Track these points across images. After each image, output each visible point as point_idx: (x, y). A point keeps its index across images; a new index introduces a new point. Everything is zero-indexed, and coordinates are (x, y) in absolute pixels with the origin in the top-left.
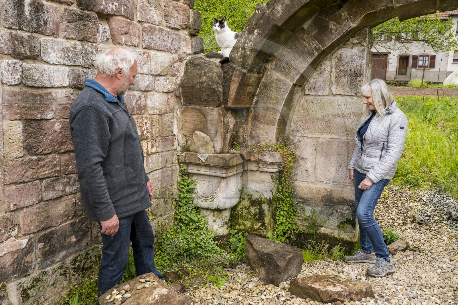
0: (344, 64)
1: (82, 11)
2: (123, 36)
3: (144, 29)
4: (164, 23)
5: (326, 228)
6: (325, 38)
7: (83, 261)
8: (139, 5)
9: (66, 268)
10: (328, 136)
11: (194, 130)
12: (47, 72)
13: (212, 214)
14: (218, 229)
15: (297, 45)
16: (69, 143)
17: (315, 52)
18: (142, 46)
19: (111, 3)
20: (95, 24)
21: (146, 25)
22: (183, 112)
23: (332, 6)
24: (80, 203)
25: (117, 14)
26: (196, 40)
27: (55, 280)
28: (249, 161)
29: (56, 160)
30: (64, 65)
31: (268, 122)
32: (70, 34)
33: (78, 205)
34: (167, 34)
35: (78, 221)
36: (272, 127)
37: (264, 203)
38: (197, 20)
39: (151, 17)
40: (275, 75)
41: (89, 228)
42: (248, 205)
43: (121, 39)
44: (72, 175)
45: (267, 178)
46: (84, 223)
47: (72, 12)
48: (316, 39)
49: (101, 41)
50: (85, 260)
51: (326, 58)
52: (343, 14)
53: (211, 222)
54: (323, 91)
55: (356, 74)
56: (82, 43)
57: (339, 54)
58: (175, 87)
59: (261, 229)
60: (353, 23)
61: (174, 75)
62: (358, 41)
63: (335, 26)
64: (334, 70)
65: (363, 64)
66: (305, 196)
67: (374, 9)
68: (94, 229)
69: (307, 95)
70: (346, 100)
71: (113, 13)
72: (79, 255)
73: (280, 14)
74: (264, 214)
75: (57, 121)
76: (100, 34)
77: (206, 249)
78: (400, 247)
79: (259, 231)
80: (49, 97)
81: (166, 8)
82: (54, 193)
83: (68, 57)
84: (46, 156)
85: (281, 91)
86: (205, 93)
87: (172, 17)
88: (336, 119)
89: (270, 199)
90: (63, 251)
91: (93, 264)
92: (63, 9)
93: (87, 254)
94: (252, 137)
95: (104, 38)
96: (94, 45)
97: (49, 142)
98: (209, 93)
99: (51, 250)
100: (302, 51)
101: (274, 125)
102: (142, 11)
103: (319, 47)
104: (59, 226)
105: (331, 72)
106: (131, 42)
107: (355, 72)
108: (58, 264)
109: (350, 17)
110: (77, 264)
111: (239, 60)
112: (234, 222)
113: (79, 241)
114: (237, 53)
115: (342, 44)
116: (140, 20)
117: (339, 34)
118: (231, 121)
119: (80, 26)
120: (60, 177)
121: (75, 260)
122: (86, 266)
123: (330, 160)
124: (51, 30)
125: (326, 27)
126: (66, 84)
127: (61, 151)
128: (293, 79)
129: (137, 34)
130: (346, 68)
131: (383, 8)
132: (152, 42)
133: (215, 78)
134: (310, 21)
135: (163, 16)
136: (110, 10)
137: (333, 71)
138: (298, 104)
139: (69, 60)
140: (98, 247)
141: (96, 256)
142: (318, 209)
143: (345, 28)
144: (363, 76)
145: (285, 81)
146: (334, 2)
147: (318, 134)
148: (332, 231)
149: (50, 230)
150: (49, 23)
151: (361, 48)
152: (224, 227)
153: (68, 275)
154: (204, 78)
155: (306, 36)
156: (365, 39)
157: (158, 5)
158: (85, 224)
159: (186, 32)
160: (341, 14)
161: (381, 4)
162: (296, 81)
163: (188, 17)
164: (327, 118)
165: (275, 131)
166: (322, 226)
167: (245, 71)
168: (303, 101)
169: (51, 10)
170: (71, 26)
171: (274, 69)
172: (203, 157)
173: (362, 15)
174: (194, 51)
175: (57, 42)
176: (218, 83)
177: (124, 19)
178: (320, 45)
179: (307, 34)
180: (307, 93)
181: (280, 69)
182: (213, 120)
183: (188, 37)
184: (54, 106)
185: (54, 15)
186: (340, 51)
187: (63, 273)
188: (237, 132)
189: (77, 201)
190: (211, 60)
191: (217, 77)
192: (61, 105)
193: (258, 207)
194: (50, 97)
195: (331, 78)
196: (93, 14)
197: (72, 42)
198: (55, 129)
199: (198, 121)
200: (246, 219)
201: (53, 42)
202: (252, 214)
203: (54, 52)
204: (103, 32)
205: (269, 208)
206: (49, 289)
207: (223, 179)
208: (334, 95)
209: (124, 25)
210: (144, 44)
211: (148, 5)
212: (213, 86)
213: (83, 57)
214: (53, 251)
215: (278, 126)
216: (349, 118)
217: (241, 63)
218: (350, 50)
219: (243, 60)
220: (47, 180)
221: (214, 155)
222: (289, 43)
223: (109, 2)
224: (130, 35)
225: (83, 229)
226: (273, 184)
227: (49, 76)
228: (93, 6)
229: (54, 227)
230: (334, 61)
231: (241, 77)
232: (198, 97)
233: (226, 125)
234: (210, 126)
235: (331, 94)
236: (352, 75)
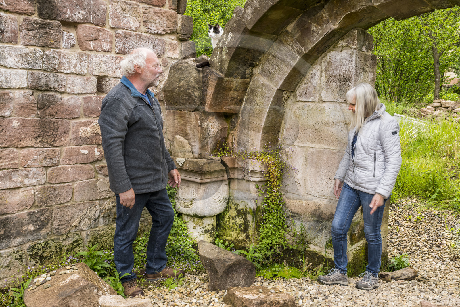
0: (333, 68)
1: (44, 20)
2: (92, 42)
3: (117, 35)
4: (143, 28)
5: (316, 245)
6: (307, 40)
7: (41, 250)
8: (110, 13)
9: (22, 253)
10: (318, 146)
11: (176, 134)
12: (4, 75)
13: (192, 220)
14: (198, 236)
15: (282, 49)
16: (28, 139)
17: (297, 55)
18: (115, 51)
19: (77, 12)
20: (58, 32)
21: (120, 31)
22: (167, 116)
23: (315, 7)
24: (39, 195)
25: (86, 21)
26: (186, 45)
27: (10, 263)
28: (234, 168)
29: (14, 154)
30: (22, 68)
31: (254, 129)
32: (29, 41)
33: (38, 197)
34: (146, 39)
35: (36, 211)
36: (257, 134)
37: (249, 213)
38: (186, 24)
39: (126, 23)
40: (261, 79)
41: (49, 220)
42: (234, 215)
43: (90, 45)
44: (31, 169)
45: (252, 187)
46: (43, 214)
47: (32, 21)
48: (299, 42)
49: (65, 47)
50: (44, 249)
51: (316, 62)
52: (324, 15)
53: (192, 229)
54: (313, 97)
55: (345, 78)
56: (43, 49)
57: (328, 58)
58: (158, 91)
59: (245, 241)
60: (334, 25)
62: (346, 44)
63: (317, 28)
64: (323, 74)
65: (351, 68)
66: (295, 210)
67: (353, 9)
68: (55, 221)
69: (298, 101)
70: (336, 107)
71: (79, 21)
72: (38, 244)
73: (250, 17)
74: (248, 225)
75: (15, 119)
76: (64, 41)
77: (183, 256)
78: (404, 275)
79: (244, 243)
80: (5, 97)
81: (145, 15)
82: (11, 183)
83: (27, 61)
84: (3, 149)
85: (266, 97)
86: (183, 97)
87: (152, 23)
88: (325, 128)
89: (254, 209)
90: (19, 237)
91: (52, 254)
92: (23, 19)
93: (47, 243)
94: (239, 144)
95: (68, 44)
96: (57, 50)
97: (6, 137)
98: (187, 98)
99: (7, 235)
100: (286, 55)
101: (259, 132)
102: (115, 18)
103: (302, 51)
104: (15, 214)
105: (321, 77)
106: (101, 48)
107: (344, 77)
108: (15, 249)
109: (331, 18)
110: (35, 251)
111: (218, 65)
112: (222, 231)
113: (37, 230)
114: (216, 57)
115: (332, 47)
116: (112, 26)
117: (320, 36)
118: (214, 126)
119: (40, 34)
120: (18, 170)
121: (33, 248)
122: (45, 255)
123: (319, 172)
124: (8, 37)
126: (26, 85)
127: (20, 146)
128: (277, 84)
129: (108, 40)
130: (336, 72)
131: (362, 7)
132: (127, 47)
133: (192, 82)
134: (294, 23)
135: (142, 22)
136: (76, 19)
137: (323, 76)
138: (290, 111)
139: (28, 64)
140: (59, 239)
141: (56, 247)
142: (307, 225)
143: (325, 30)
144: (351, 81)
145: (270, 86)
146: (317, 3)
147: (309, 143)
148: (321, 249)
149: (5, 216)
150: (7, 32)
151: (349, 51)
152: (206, 235)
153: (24, 260)
154: (183, 82)
155: (289, 39)
156: (354, 41)
157: (135, 12)
158: (45, 215)
159: (173, 37)
160: (323, 15)
161: (360, 4)
162: (279, 86)
163: (175, 23)
164: (317, 126)
165: (260, 138)
166: (312, 244)
167: (222, 75)
168: (295, 108)
169: (9, 21)
170: (31, 34)
171: (260, 74)
172: (180, 161)
173: (342, 16)
174: (183, 56)
175: (15, 48)
176: (194, 87)
177: (93, 26)
178: (303, 49)
179: (291, 37)
180: (298, 99)
181: (266, 74)
182: (191, 124)
183: (175, 42)
184: (12, 106)
185: (12, 25)
186: (329, 55)
187: (19, 257)
188: (226, 138)
189: (36, 193)
191: (193, 82)
192: (19, 104)
193: (244, 217)
194: (7, 97)
195: (321, 83)
196: (57, 23)
197: (32, 49)
198: (13, 126)
199: (179, 126)
200: (232, 229)
201: (10, 49)
202: (238, 225)
203: (12, 57)
204: (68, 39)
205: (253, 219)
206: (3, 270)
207: (200, 186)
208: (324, 102)
209: (92, 32)
210: (117, 49)
211: (122, 12)
212: (189, 90)
213: (43, 61)
214: (9, 236)
215: (263, 132)
216: (338, 127)
217: (219, 68)
218: (339, 53)
219: (221, 64)
220: (3, 171)
221: (193, 160)
222: (275, 47)
223: (75, 11)
224: (100, 41)
225: (42, 219)
226: (258, 194)
227: (6, 78)
228: (56, 16)
229: (9, 214)
230: (324, 65)
231: (216, 82)
232: (178, 101)
233: (204, 130)
234: (189, 131)
235: (321, 101)
236: (341, 81)
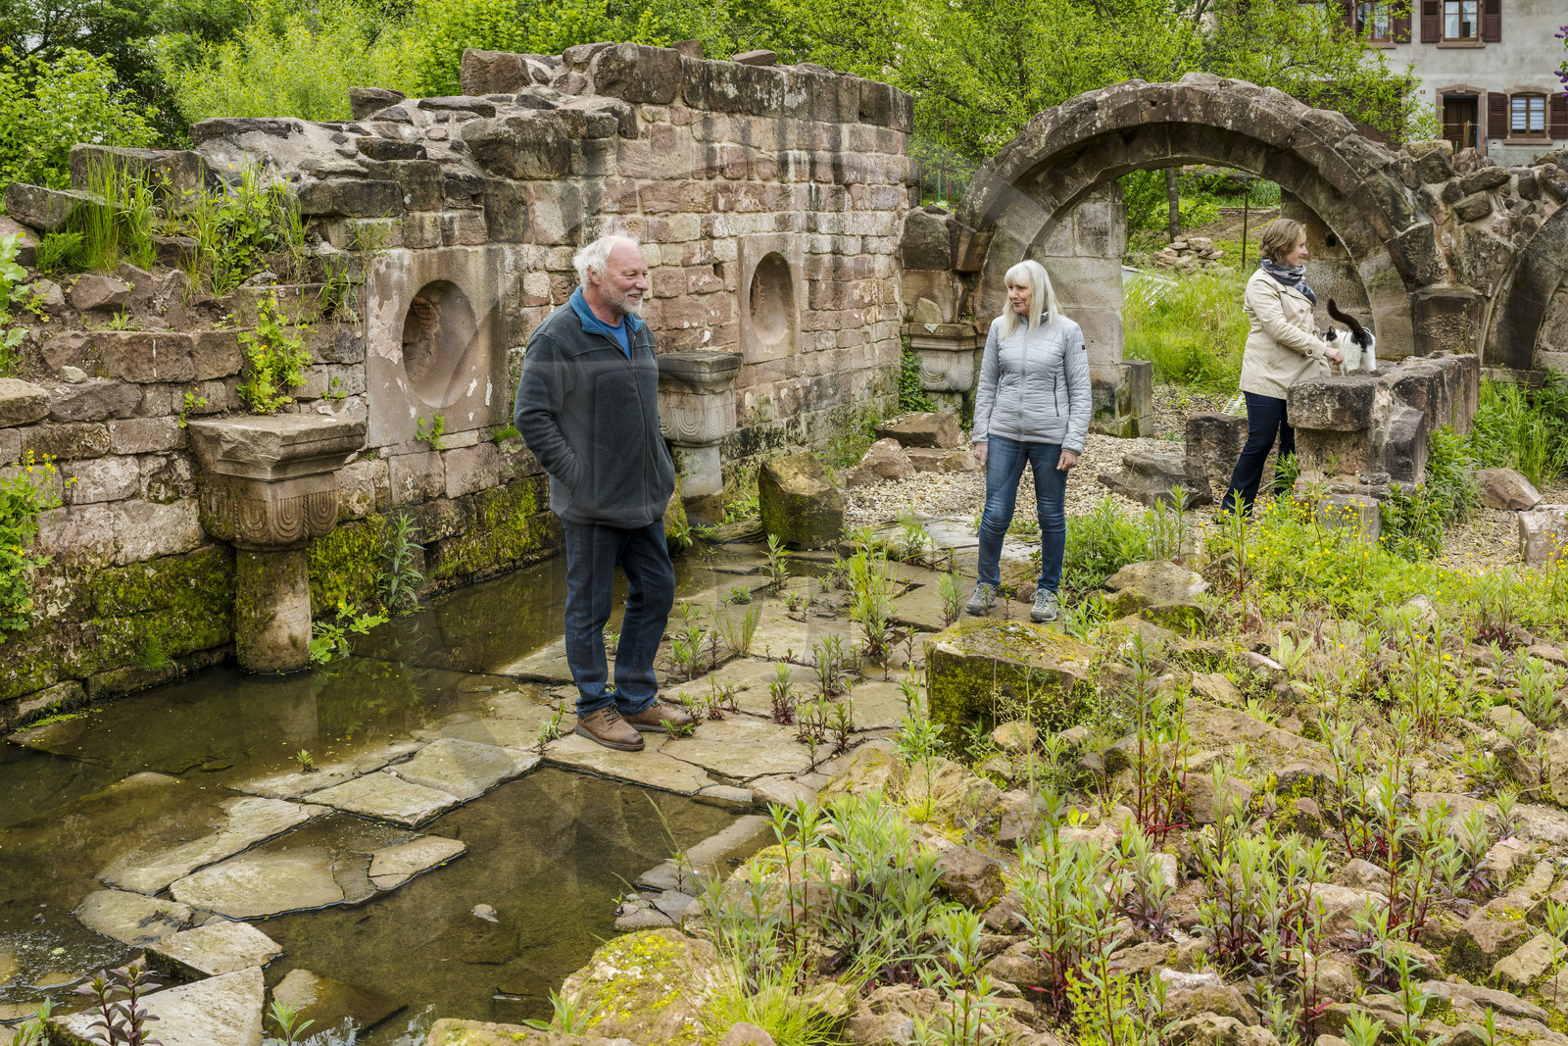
0: (1087, 221)
3: (872, 191)
4: (887, 181)
6: (1061, 193)
11: (918, 297)
13: (942, 396)
17: (1051, 208)
21: (873, 187)
22: (903, 277)
23: (1066, 159)
34: (889, 191)
39: (877, 177)
40: (1008, 233)
48: (1052, 195)
51: (1065, 214)
52: (1081, 171)
53: (942, 408)
54: (1065, 252)
55: (1101, 232)
57: (1080, 210)
58: (897, 249)
60: (1091, 178)
61: (895, 235)
62: (1101, 197)
63: (1071, 181)
64: (1076, 227)
65: (1107, 221)
67: (1110, 166)
69: (1048, 256)
70: (1093, 263)
73: (1010, 172)
85: (1014, 252)
86: (930, 255)
87: (892, 173)
91: (842, 422)
94: (984, 307)
98: (936, 255)
102: (871, 174)
103: (1057, 203)
105: (1073, 229)
106: (864, 206)
107: (1099, 231)
109: (1086, 172)
111: (967, 219)
113: (834, 395)
114: (964, 211)
116: (870, 183)
117: (1077, 189)
118: (960, 286)
125: (1062, 182)
128: (1029, 238)
129: (868, 197)
130: (1090, 225)
132: (878, 203)
134: (1044, 176)
135: (886, 174)
143: (1082, 183)
144: (1108, 235)
145: (1021, 240)
151: (1103, 203)
154: (929, 238)
156: (1109, 195)
158: (837, 380)
160: (1079, 172)
162: (1032, 240)
167: (974, 230)
172: (931, 327)
173: (1099, 172)
176: (945, 243)
178: (1057, 201)
179: (1041, 189)
180: (1047, 254)
181: (1014, 226)
182: (940, 285)
183: (905, 190)
186: (1080, 207)
188: (966, 301)
190: (933, 216)
191: (943, 238)
195: (1073, 236)
199: (923, 287)
207: (955, 354)
208: (1079, 257)
212: (939, 247)
218: (1092, 205)
221: (943, 325)
224: (864, 200)
230: (1076, 217)
231: (970, 237)
232: (923, 260)
233: (955, 291)
234: (936, 292)
235: (1075, 255)
236: (1096, 234)
